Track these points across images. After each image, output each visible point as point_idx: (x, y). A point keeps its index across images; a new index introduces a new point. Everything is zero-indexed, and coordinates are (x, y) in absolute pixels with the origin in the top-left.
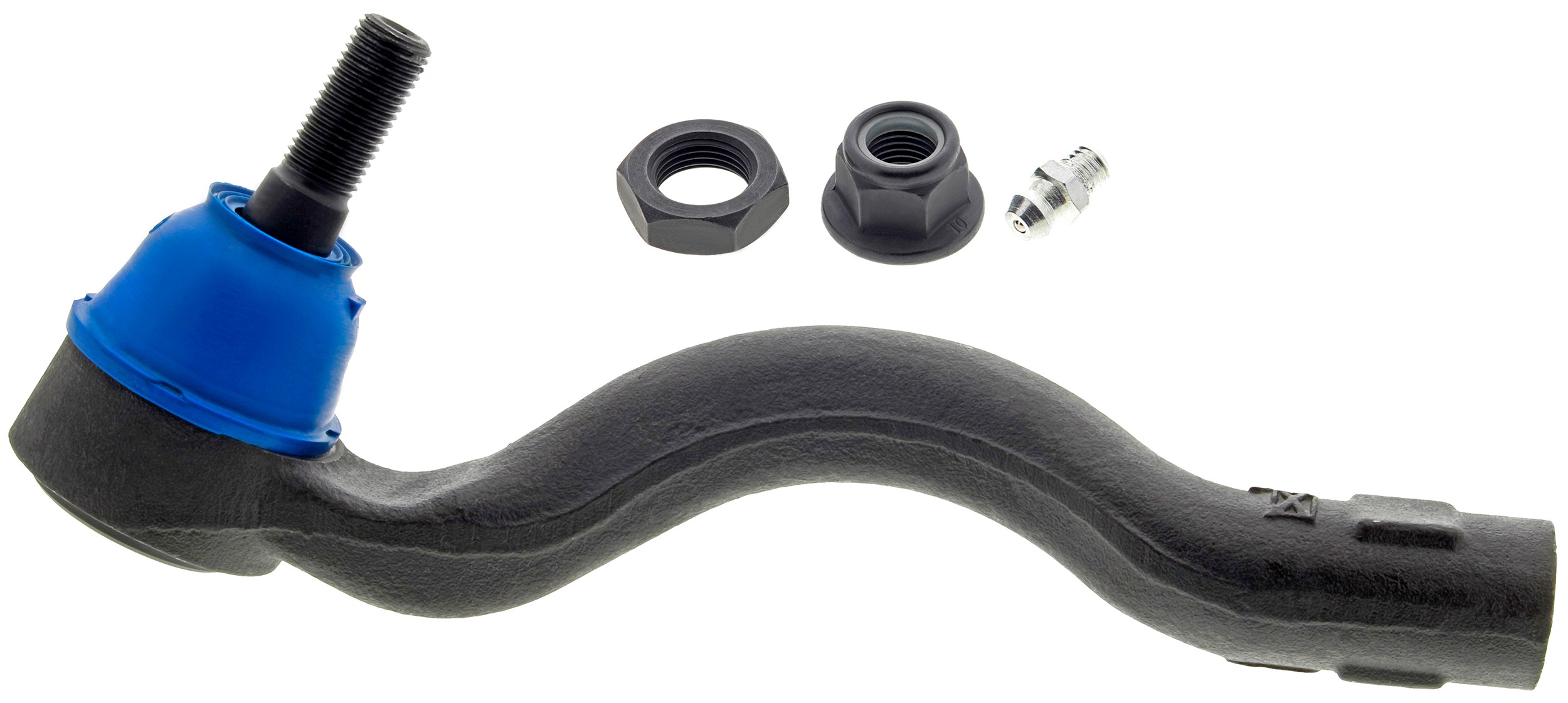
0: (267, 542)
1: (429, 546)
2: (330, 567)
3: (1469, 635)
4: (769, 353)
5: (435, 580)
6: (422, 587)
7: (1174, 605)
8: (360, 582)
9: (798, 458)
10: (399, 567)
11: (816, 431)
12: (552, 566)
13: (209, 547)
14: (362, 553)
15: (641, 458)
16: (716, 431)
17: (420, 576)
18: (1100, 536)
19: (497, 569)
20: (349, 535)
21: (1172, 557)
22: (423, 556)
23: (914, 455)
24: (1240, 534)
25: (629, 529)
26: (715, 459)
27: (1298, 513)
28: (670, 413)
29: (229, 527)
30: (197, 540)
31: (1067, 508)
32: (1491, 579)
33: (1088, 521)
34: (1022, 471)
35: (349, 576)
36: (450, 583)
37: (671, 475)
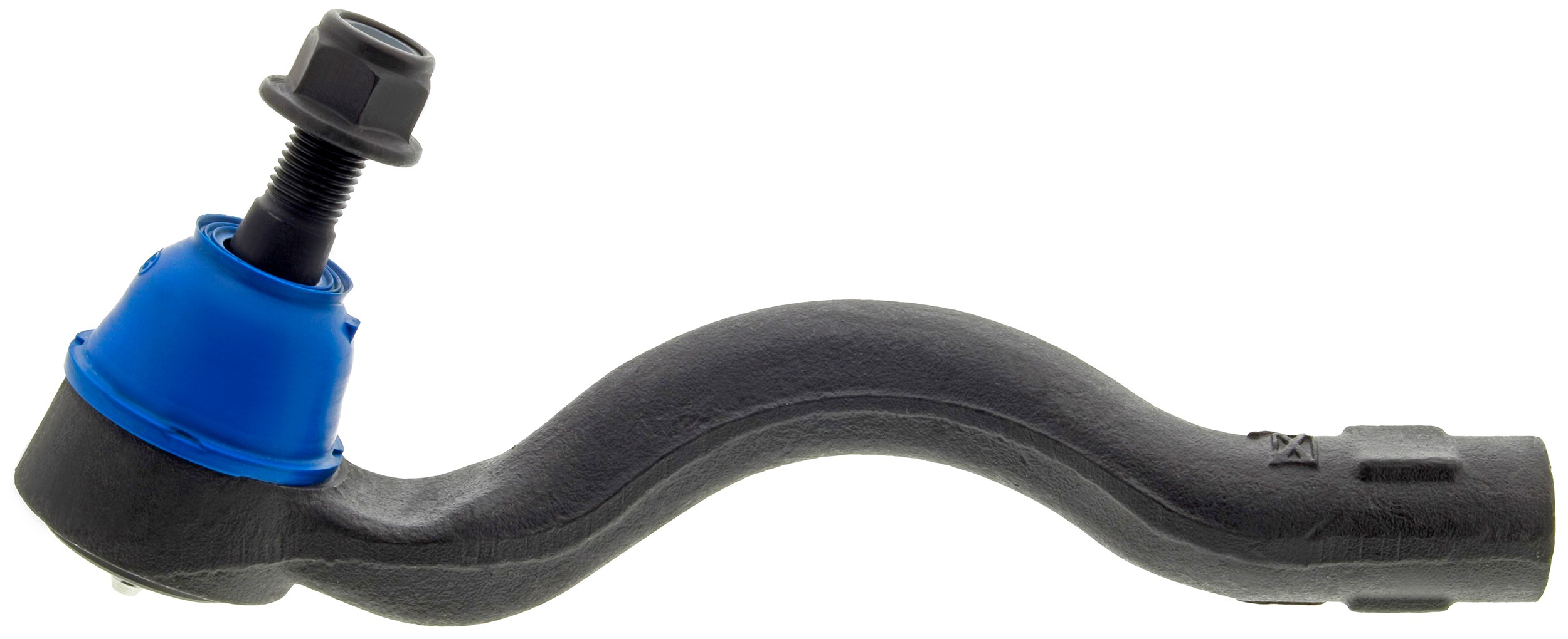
0: (290, 573)
1: (453, 561)
2: (354, 591)
3: (1475, 563)
4: (764, 337)
5: (458, 593)
6: (447, 601)
7: (1189, 559)
8: (385, 602)
9: (802, 439)
10: (423, 585)
11: (818, 412)
12: (570, 566)
13: (235, 585)
14: (386, 574)
15: (648, 454)
16: (721, 421)
17: (443, 591)
18: (1110, 497)
19: (518, 576)
20: (373, 559)
21: (1184, 514)
22: (446, 572)
23: (916, 428)
24: (1248, 485)
25: (642, 523)
26: (721, 448)
27: (1302, 458)
28: (672, 406)
29: (254, 564)
30: (223, 580)
31: (1076, 472)
32: (1492, 506)
33: (1098, 484)
34: (1028, 438)
35: (373, 597)
36: (473, 594)
37: (680, 467)
